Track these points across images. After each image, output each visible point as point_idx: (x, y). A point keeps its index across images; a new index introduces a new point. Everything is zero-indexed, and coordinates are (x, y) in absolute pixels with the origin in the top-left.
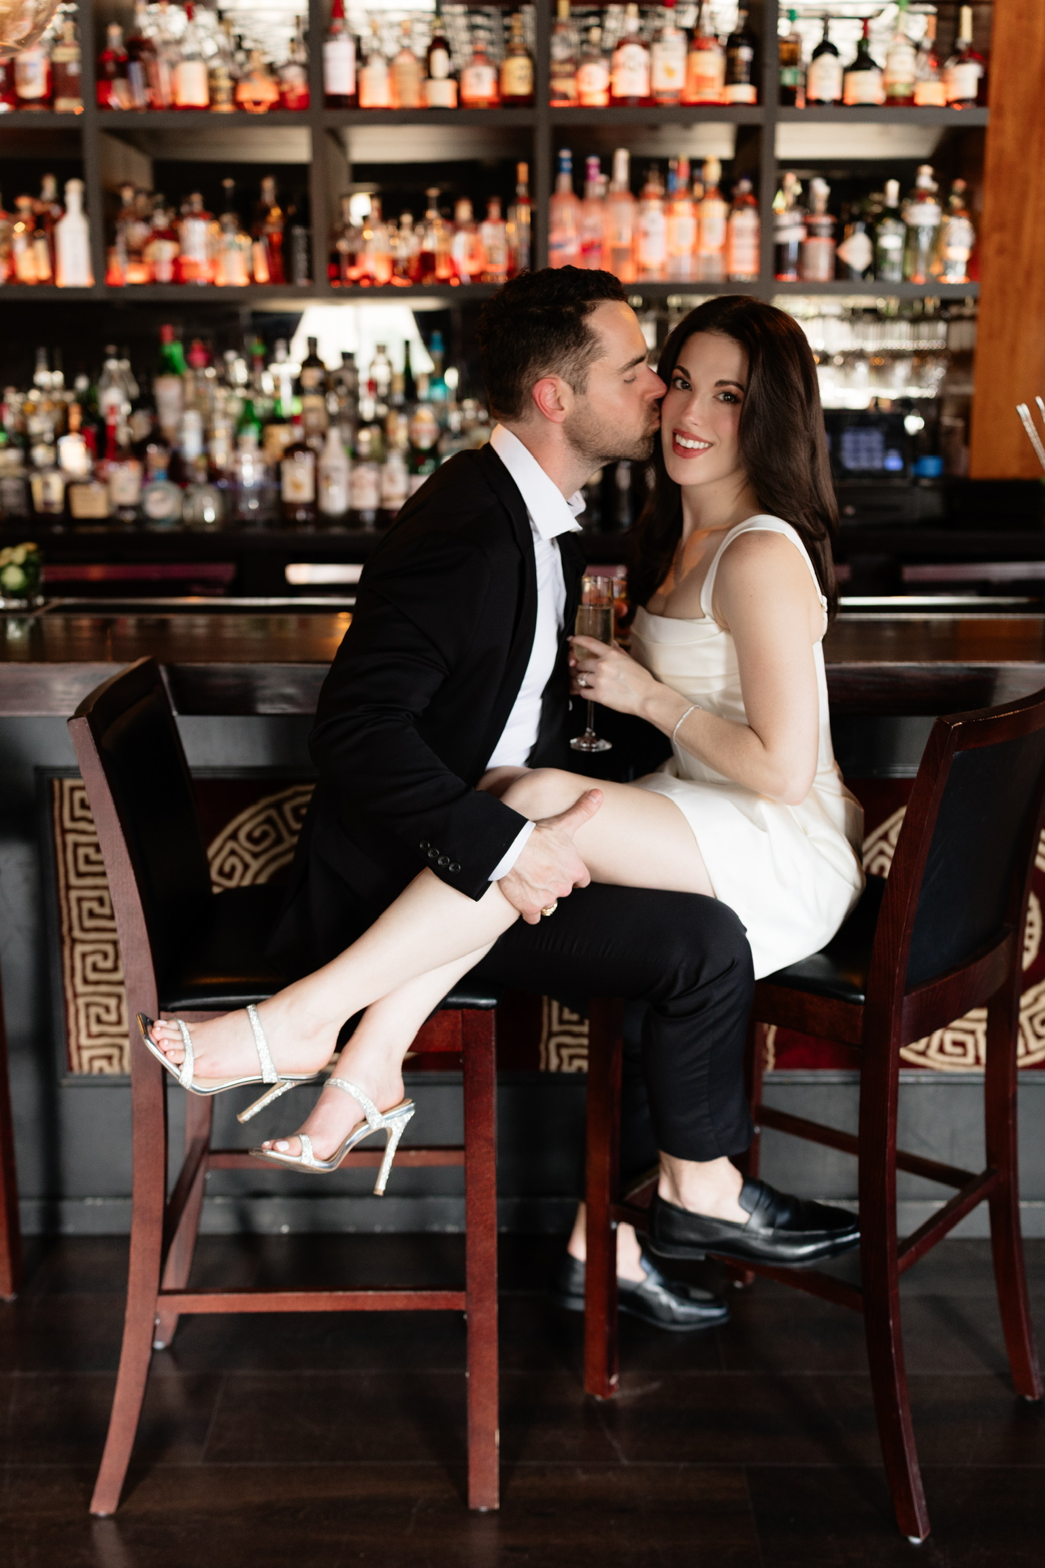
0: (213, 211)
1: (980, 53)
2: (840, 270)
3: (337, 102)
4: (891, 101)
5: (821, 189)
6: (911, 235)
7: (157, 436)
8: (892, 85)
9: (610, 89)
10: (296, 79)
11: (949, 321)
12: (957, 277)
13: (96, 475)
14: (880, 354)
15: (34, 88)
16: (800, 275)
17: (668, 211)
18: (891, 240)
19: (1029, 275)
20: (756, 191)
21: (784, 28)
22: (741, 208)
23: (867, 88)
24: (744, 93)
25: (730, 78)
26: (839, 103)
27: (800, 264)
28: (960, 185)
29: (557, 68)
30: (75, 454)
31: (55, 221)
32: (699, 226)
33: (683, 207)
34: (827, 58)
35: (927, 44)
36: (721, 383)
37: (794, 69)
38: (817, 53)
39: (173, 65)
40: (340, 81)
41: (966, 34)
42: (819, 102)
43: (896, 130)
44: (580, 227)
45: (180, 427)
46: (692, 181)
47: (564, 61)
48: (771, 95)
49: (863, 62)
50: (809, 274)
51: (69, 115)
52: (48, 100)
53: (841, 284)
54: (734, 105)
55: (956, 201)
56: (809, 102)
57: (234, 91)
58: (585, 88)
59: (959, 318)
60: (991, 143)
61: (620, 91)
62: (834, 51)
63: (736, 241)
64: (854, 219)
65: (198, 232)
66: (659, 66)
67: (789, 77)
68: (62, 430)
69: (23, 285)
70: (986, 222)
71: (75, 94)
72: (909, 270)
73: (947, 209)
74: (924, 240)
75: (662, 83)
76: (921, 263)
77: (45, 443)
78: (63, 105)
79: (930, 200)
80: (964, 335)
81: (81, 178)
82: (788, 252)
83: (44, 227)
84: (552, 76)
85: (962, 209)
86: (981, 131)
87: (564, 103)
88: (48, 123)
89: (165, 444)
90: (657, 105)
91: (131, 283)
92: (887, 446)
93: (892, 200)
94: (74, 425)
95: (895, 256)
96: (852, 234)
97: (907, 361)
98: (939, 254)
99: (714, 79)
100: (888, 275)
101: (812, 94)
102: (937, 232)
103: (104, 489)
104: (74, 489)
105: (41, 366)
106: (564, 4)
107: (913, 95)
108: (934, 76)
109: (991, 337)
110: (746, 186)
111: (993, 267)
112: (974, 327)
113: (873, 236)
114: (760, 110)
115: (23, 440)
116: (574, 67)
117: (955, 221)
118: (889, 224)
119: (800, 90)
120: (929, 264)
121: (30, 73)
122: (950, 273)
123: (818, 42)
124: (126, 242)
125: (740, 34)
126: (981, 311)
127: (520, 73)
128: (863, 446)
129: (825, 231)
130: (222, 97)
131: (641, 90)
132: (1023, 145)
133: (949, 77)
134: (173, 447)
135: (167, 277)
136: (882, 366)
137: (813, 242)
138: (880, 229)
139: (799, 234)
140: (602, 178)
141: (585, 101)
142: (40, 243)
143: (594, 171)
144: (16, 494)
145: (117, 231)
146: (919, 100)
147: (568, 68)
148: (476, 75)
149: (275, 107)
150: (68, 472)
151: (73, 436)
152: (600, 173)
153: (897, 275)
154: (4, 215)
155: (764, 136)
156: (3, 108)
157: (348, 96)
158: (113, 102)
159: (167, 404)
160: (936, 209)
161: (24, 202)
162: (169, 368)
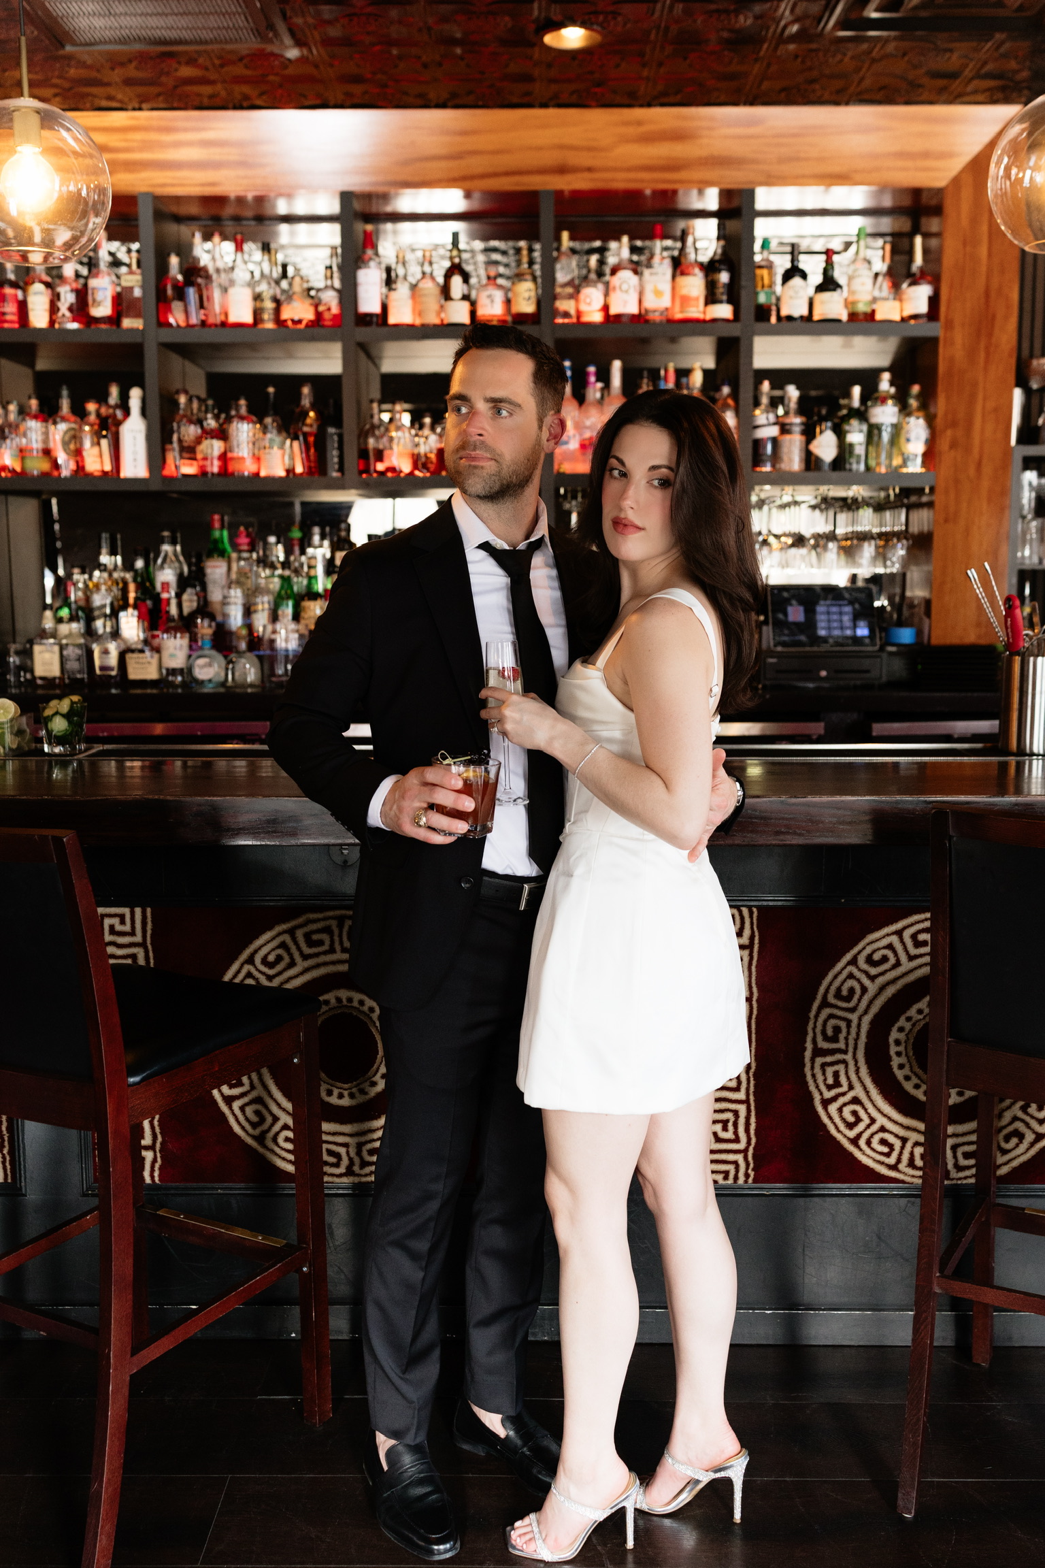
0: (257, 413)
1: (930, 274)
2: (811, 462)
3: (365, 320)
4: (854, 317)
5: (793, 392)
6: (873, 432)
7: (204, 609)
8: (854, 303)
9: (606, 308)
10: (331, 300)
11: (909, 508)
12: (915, 467)
13: (147, 644)
14: (846, 537)
15: (102, 309)
16: (773, 466)
18: (856, 436)
19: (979, 465)
20: (735, 394)
21: (758, 255)
23: (832, 306)
24: (724, 311)
25: (711, 299)
26: (808, 318)
27: (776, 457)
28: (916, 389)
29: (558, 290)
30: (131, 625)
31: (118, 423)
34: (796, 281)
35: (884, 268)
36: (654, 468)
37: (768, 290)
38: (788, 276)
39: (225, 290)
40: (369, 302)
41: (918, 260)
42: (790, 318)
43: (857, 341)
44: (579, 427)
45: (225, 602)
47: (565, 285)
48: (748, 313)
49: (829, 284)
50: (784, 466)
51: (132, 331)
52: (114, 320)
53: (811, 474)
54: (714, 320)
55: (913, 403)
56: (779, 319)
57: (277, 311)
58: (583, 307)
59: (920, 505)
60: (943, 354)
61: (613, 311)
62: (803, 275)
64: (823, 419)
65: (243, 432)
66: (649, 288)
67: (763, 298)
68: (120, 605)
69: (89, 476)
70: (939, 421)
71: (137, 315)
72: (872, 463)
73: (904, 409)
74: (886, 436)
75: (651, 303)
76: (883, 456)
77: (105, 616)
78: (127, 323)
79: (890, 402)
80: (921, 520)
81: (142, 385)
82: (765, 447)
83: (109, 428)
84: (555, 297)
85: (919, 409)
86: (933, 342)
87: (566, 321)
88: (114, 338)
89: (212, 617)
90: (647, 321)
91: (185, 476)
92: (856, 617)
93: (856, 403)
94: (131, 601)
95: (860, 450)
96: (821, 432)
97: (873, 542)
98: (900, 449)
99: (697, 299)
100: (854, 466)
101: (784, 313)
102: (897, 429)
103: (156, 656)
104: (129, 656)
105: (104, 551)
106: (565, 235)
107: (873, 312)
108: (891, 296)
109: (946, 521)
110: (726, 390)
111: (948, 457)
112: (931, 512)
113: (840, 433)
114: (738, 325)
115: (86, 613)
116: (576, 287)
117: (912, 420)
118: (855, 423)
119: (774, 308)
120: (890, 457)
121: (99, 296)
122: (909, 463)
123: (789, 265)
124: (180, 441)
125: (719, 261)
126: (938, 498)
127: (526, 295)
128: (835, 617)
129: (797, 429)
130: (266, 316)
131: (633, 309)
132: (971, 354)
133: (905, 297)
134: (219, 618)
135: (216, 470)
136: (851, 547)
137: (787, 437)
138: (847, 427)
139: (774, 431)
140: (599, 385)
141: (585, 319)
142: (104, 442)
143: (592, 379)
144: (78, 660)
145: (172, 432)
146: (879, 316)
147: (570, 290)
148: (490, 296)
149: (313, 324)
150: (124, 641)
151: (130, 610)
152: (598, 380)
153: (862, 467)
154: (73, 418)
155: (743, 348)
156: (74, 326)
157: (377, 315)
158: (172, 320)
159: (215, 582)
160: (896, 409)
161: (91, 407)
162: (217, 550)
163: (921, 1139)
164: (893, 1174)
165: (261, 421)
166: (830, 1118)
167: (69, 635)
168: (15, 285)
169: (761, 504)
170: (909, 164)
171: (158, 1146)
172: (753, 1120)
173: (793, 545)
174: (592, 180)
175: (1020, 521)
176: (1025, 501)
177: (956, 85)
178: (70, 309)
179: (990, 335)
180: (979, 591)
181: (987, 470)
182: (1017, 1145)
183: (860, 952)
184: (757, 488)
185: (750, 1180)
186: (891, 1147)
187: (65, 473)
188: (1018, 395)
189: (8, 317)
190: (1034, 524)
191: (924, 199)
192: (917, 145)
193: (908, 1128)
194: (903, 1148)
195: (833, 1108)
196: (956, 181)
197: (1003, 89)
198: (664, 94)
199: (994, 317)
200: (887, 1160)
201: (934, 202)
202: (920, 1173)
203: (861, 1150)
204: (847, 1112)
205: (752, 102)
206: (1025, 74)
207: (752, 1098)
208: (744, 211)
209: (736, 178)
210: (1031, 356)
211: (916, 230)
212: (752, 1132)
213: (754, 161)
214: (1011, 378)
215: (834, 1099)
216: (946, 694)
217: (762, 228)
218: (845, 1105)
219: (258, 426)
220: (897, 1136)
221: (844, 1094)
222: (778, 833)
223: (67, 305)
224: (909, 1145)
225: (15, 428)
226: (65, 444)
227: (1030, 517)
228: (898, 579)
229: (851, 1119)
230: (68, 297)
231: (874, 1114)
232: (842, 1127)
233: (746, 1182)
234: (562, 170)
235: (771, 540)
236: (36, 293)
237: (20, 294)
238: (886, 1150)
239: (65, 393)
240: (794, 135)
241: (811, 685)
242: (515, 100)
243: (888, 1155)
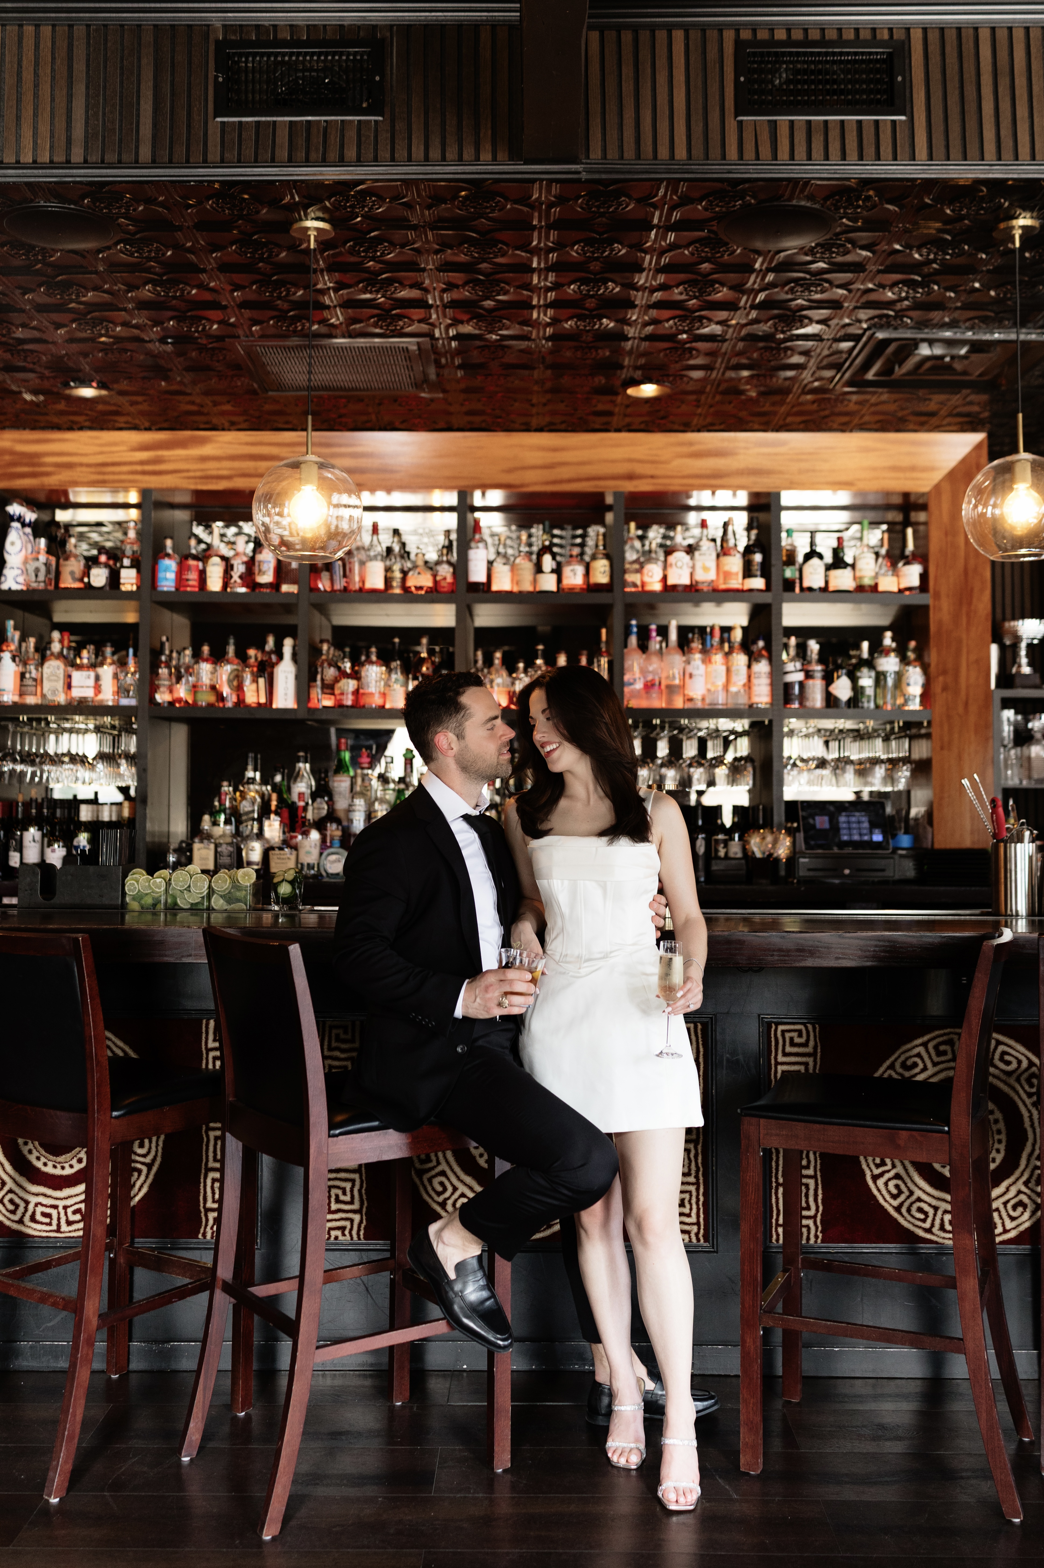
0: (385, 659)
1: (921, 557)
2: (831, 701)
3: (475, 587)
4: (860, 589)
5: (814, 646)
6: (880, 678)
7: (332, 816)
8: (861, 578)
9: (665, 578)
10: (445, 571)
11: (912, 738)
12: (915, 705)
13: (287, 843)
14: (861, 762)
15: (266, 577)
16: (801, 704)
17: (707, 661)
18: (866, 681)
19: (966, 704)
20: (768, 647)
21: (785, 541)
22: (758, 661)
23: (843, 580)
24: (758, 583)
25: (748, 572)
26: (825, 589)
27: (802, 697)
28: (913, 644)
29: (627, 566)
30: (273, 829)
31: (273, 665)
32: (728, 671)
33: (718, 658)
34: (815, 561)
35: (883, 551)
37: (792, 567)
38: (808, 557)
39: (362, 563)
40: (478, 574)
41: (910, 546)
42: (810, 589)
43: (864, 607)
44: (643, 672)
45: (350, 810)
46: (722, 641)
47: (633, 563)
48: (777, 584)
49: (838, 562)
50: (809, 704)
51: (288, 594)
52: (275, 586)
53: (830, 711)
54: (751, 590)
55: (911, 655)
56: (802, 589)
57: (404, 580)
58: (646, 579)
59: (920, 736)
60: (933, 618)
61: (671, 581)
62: (820, 557)
63: (755, 681)
64: (838, 667)
65: (374, 673)
66: (699, 565)
67: (789, 573)
68: (265, 811)
69: (248, 707)
70: (933, 669)
71: (294, 582)
72: (880, 702)
73: (904, 660)
74: (890, 681)
75: (700, 576)
76: (889, 697)
77: (253, 819)
78: (285, 588)
79: (893, 654)
80: (922, 750)
81: (294, 636)
82: (793, 688)
83: (265, 670)
84: (624, 572)
85: (915, 660)
86: (925, 608)
87: (633, 590)
88: (274, 599)
89: (338, 821)
90: (697, 591)
91: (324, 707)
92: (873, 825)
93: (865, 655)
94: (273, 808)
95: (870, 692)
96: (838, 677)
97: (883, 766)
98: (902, 691)
99: (737, 574)
100: (866, 705)
101: (806, 584)
102: (899, 676)
103: (294, 852)
104: (271, 853)
105: (250, 767)
106: (633, 525)
107: (876, 585)
108: (890, 573)
109: (942, 748)
110: (761, 644)
111: (940, 699)
112: (929, 742)
113: (854, 679)
114: (769, 594)
115: (236, 816)
116: (641, 566)
117: (911, 669)
118: (865, 671)
119: (798, 581)
120: (894, 698)
121: (264, 567)
122: (910, 703)
123: (808, 550)
124: (322, 680)
125: (753, 545)
126: (934, 730)
127: (602, 569)
128: (854, 825)
129: (819, 675)
130: (395, 584)
131: (686, 581)
132: (956, 617)
133: (901, 573)
134: (345, 823)
135: (349, 703)
136: (865, 769)
137: (810, 682)
138: (859, 674)
139: (800, 676)
140: (659, 639)
141: (648, 588)
142: (261, 681)
143: (654, 634)
144: (230, 856)
145: (316, 673)
146: (881, 588)
147: (637, 566)
148: (572, 570)
149: (430, 591)
150: (267, 841)
151: (272, 816)
152: (658, 635)
153: (872, 705)
154: (236, 661)
155: (774, 611)
156: (243, 590)
157: (483, 584)
158: (320, 586)
159: (340, 793)
160: (897, 660)
161: (252, 652)
162: (341, 768)
163: (949, 1207)
164: (928, 1236)
165: (388, 666)
166: (879, 1190)
167: (224, 835)
168: (196, 558)
169: (791, 733)
170: (901, 475)
171: (364, 1210)
172: (820, 1192)
173: (817, 767)
174: (654, 484)
175: (1002, 750)
176: (1005, 734)
177: (934, 421)
178: (241, 577)
179: (970, 604)
180: (971, 795)
181: (973, 708)
182: (1022, 1213)
183: (896, 1059)
184: (786, 721)
185: (819, 1241)
186: (926, 1214)
187: (229, 704)
188: (994, 649)
189: (191, 583)
190: (1013, 752)
191: (912, 499)
192: (906, 462)
193: (939, 1199)
194: (935, 1215)
195: (881, 1182)
196: (937, 487)
197: (971, 423)
198: (712, 424)
199: (972, 590)
200: (923, 1225)
201: (921, 501)
202: (951, 1236)
203: (903, 1216)
204: (891, 1184)
205: (778, 429)
206: (986, 414)
207: (819, 1173)
208: (773, 508)
209: (763, 485)
210: (1004, 619)
211: (907, 523)
212: (820, 1201)
213: (780, 472)
214: (989, 637)
215: (881, 1175)
216: (949, 888)
217: (787, 519)
218: (890, 1180)
219: (384, 668)
220: (930, 1205)
221: (888, 1171)
222: (837, 958)
223: (239, 574)
224: (940, 1213)
225: (189, 670)
226: (230, 682)
227: (1011, 745)
228: (904, 797)
229: (895, 1191)
230: (239, 568)
231: (913, 1187)
232: (888, 1197)
233: (816, 1242)
234: (631, 477)
235: (798, 763)
236: (214, 565)
237: (200, 564)
238: (922, 1216)
239: (232, 641)
240: (810, 454)
241: (837, 881)
242: (597, 426)
243: (924, 1221)
